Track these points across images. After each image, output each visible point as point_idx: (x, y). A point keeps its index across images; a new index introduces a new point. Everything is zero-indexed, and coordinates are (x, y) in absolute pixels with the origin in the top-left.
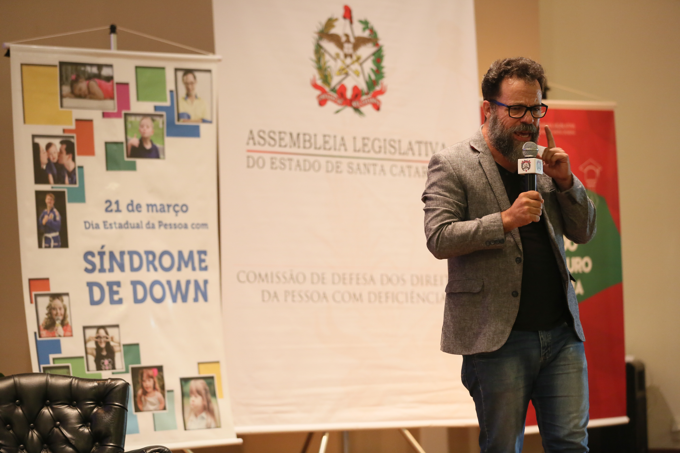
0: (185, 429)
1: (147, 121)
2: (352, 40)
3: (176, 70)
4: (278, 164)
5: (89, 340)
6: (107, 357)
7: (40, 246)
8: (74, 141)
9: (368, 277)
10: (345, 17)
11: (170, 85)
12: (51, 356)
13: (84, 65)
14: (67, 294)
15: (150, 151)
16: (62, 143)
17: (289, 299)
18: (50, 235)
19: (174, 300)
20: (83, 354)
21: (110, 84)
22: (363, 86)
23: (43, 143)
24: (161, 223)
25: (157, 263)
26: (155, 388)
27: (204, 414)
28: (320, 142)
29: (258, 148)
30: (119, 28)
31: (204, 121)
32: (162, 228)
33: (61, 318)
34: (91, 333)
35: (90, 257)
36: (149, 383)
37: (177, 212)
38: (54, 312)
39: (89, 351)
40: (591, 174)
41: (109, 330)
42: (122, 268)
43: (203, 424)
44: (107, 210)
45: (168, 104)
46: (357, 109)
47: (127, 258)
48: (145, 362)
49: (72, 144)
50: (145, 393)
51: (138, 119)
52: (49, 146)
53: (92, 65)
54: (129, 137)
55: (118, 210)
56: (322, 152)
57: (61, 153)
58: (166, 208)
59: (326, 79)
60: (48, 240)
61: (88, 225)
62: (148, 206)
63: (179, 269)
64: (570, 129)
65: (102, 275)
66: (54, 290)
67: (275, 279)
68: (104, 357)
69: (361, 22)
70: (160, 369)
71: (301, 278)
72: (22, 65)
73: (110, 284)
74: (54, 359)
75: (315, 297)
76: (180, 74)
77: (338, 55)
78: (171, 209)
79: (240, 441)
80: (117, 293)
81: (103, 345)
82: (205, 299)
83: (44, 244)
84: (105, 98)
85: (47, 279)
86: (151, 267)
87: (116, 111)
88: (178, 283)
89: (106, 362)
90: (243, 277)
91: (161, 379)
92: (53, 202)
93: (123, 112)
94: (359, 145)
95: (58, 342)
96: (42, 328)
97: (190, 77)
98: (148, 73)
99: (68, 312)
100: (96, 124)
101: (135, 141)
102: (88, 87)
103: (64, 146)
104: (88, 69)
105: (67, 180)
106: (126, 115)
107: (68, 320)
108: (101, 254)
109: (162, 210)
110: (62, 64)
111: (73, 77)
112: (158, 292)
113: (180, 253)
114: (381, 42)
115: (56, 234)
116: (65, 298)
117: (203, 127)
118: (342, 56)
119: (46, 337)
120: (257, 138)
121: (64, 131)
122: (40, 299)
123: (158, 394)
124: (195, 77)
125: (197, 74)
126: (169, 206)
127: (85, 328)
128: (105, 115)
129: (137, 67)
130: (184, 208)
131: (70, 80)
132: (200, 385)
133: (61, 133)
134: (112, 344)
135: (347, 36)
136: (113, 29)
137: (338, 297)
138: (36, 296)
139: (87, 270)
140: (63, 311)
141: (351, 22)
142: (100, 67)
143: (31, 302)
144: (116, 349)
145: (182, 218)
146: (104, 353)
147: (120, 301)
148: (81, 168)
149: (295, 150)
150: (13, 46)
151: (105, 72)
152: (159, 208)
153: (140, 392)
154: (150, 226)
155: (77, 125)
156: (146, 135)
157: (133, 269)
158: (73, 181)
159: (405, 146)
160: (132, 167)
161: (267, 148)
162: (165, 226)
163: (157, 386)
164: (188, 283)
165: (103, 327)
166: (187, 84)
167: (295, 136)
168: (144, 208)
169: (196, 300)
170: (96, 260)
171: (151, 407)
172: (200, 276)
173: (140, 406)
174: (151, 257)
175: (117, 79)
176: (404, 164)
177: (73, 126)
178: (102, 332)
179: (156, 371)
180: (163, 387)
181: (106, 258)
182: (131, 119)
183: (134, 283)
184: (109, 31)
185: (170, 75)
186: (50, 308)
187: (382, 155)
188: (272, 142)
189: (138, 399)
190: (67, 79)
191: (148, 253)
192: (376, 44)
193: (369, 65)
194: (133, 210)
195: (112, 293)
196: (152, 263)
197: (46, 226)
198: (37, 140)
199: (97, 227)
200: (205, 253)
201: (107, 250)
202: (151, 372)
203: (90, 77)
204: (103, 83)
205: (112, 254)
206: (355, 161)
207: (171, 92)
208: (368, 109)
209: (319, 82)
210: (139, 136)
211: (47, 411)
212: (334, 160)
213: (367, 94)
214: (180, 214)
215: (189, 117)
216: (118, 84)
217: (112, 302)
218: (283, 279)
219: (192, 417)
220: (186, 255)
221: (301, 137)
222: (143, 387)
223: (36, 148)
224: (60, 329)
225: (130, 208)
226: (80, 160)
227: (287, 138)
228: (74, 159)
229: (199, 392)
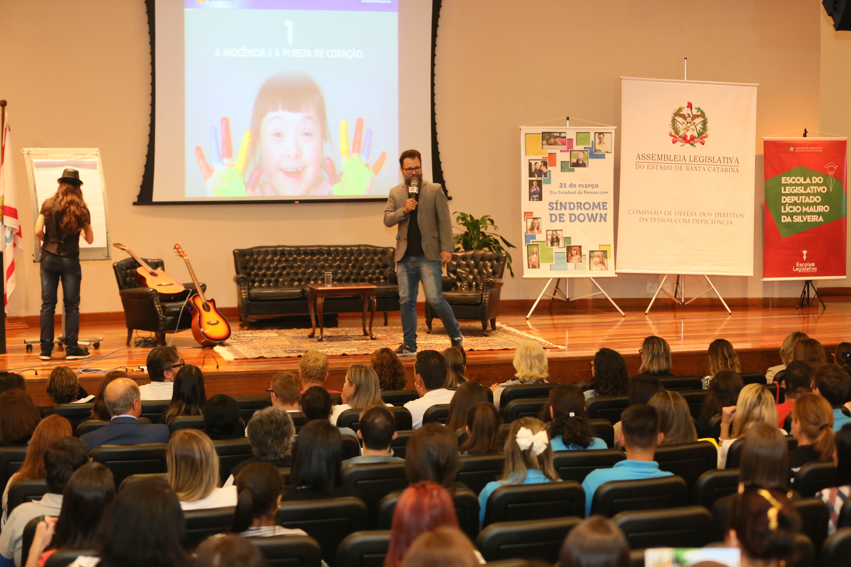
0: (590, 270)
1: (581, 153)
2: (691, 116)
3: (595, 133)
4: (651, 167)
5: (549, 235)
6: (556, 242)
7: (530, 200)
8: (547, 161)
9: (693, 213)
10: (688, 107)
11: (592, 139)
12: (531, 241)
13: (553, 133)
14: (540, 218)
15: (581, 164)
16: (542, 162)
17: (653, 221)
18: (535, 196)
19: (590, 221)
20: (546, 240)
21: (564, 139)
22: (696, 134)
23: (533, 162)
24: (585, 192)
25: (582, 207)
26: (577, 254)
27: (600, 265)
28: (672, 158)
29: (641, 161)
30: (570, 118)
31: (607, 152)
32: (586, 193)
33: (537, 227)
34: (550, 233)
35: (551, 205)
36: (574, 252)
37: (593, 187)
38: (534, 224)
39: (548, 239)
40: (831, 169)
41: (558, 232)
42: (565, 209)
43: (600, 268)
44: (560, 187)
45: (591, 146)
46: (692, 144)
47: (568, 205)
48: (573, 244)
49: (546, 162)
50: (572, 255)
51: (577, 152)
52: (536, 163)
53: (556, 133)
54: (572, 159)
55: (565, 187)
56: (673, 162)
57: (541, 165)
58: (588, 186)
59: (677, 132)
60: (533, 198)
61: (551, 192)
62: (579, 185)
63: (593, 209)
64: (820, 149)
65: (557, 211)
66: (534, 216)
67: (646, 213)
68: (555, 242)
69: (696, 108)
70: (580, 247)
71: (659, 213)
72: (526, 134)
73: (560, 215)
74: (532, 242)
75: (666, 220)
76: (597, 135)
77: (684, 123)
78: (590, 186)
79: (616, 276)
80: (563, 218)
81: (555, 237)
82: (605, 220)
83: (531, 200)
84: (562, 145)
85: (532, 212)
86: (579, 208)
87: (566, 149)
88: (592, 215)
89: (556, 243)
90: (631, 212)
91: (580, 251)
92: (536, 184)
93: (570, 150)
94: (692, 159)
95: (535, 235)
96: (528, 230)
97: (602, 136)
98: (582, 135)
99: (540, 225)
100: (557, 155)
101: (574, 161)
102: (555, 141)
103: (543, 163)
104: (555, 134)
105: (543, 176)
106: (571, 151)
107: (540, 227)
108: (557, 203)
109: (586, 186)
110: (543, 133)
111: (548, 137)
112: (582, 218)
113: (594, 203)
114: (706, 117)
115: (538, 196)
116: (539, 219)
117: (607, 155)
118: (686, 122)
119: (530, 233)
120: (641, 157)
121: (543, 158)
122: (528, 220)
123: (579, 256)
124: (604, 135)
125: (604, 134)
126: (589, 185)
127: (547, 231)
128: (561, 151)
129: (577, 133)
130: (597, 186)
131: (546, 139)
132: (600, 253)
133: (542, 158)
134: (559, 237)
135: (688, 114)
136: (568, 119)
137: (677, 221)
138: (527, 218)
139: (550, 209)
140: (538, 224)
141: (691, 109)
142: (560, 133)
143: (525, 220)
144: (561, 239)
145: (595, 190)
146: (555, 240)
147: (564, 221)
148: (550, 171)
149: (660, 161)
150: (522, 127)
151: (562, 135)
152: (584, 186)
153: (570, 255)
154: (579, 193)
155: (549, 155)
156: (580, 158)
157: (570, 209)
158: (546, 176)
159: (716, 159)
160: (573, 171)
161: (646, 161)
162: (587, 193)
163: (578, 253)
164: (597, 214)
165: (555, 231)
166: (600, 138)
167: (660, 156)
168: (577, 186)
169: (600, 221)
170: (554, 206)
171: (575, 261)
172: (603, 212)
173: (569, 260)
174: (579, 205)
175: (567, 138)
176: (715, 167)
177: (547, 156)
178: (555, 232)
179: (578, 247)
180: (581, 254)
181: (559, 205)
182: (573, 152)
183: (570, 215)
184: (566, 119)
185: (592, 135)
186: (532, 223)
187: (704, 163)
188: (648, 158)
189: (568, 258)
190: (545, 138)
191: (578, 203)
192: (704, 117)
193: (699, 127)
194: (572, 187)
195: (560, 218)
196: (580, 207)
197: (533, 193)
198: (531, 161)
199: (556, 193)
200: (606, 203)
201: (559, 202)
202: (575, 248)
203: (556, 137)
204: (561, 139)
205: (561, 204)
206: (690, 166)
207: (592, 141)
208: (698, 144)
209: (673, 134)
210: (577, 159)
211: (481, 263)
212: (679, 165)
213: (697, 138)
214: (595, 188)
215: (600, 151)
216: (568, 139)
217: (560, 221)
218: (650, 213)
219: (594, 266)
220: (596, 204)
221: (663, 156)
222: (571, 253)
223: (530, 164)
224: (536, 231)
225: (571, 186)
226: (549, 168)
227: (656, 157)
228: (547, 168)
229: (598, 256)
